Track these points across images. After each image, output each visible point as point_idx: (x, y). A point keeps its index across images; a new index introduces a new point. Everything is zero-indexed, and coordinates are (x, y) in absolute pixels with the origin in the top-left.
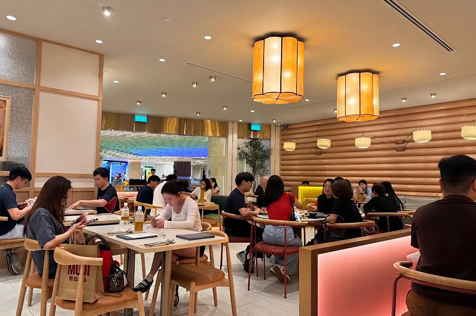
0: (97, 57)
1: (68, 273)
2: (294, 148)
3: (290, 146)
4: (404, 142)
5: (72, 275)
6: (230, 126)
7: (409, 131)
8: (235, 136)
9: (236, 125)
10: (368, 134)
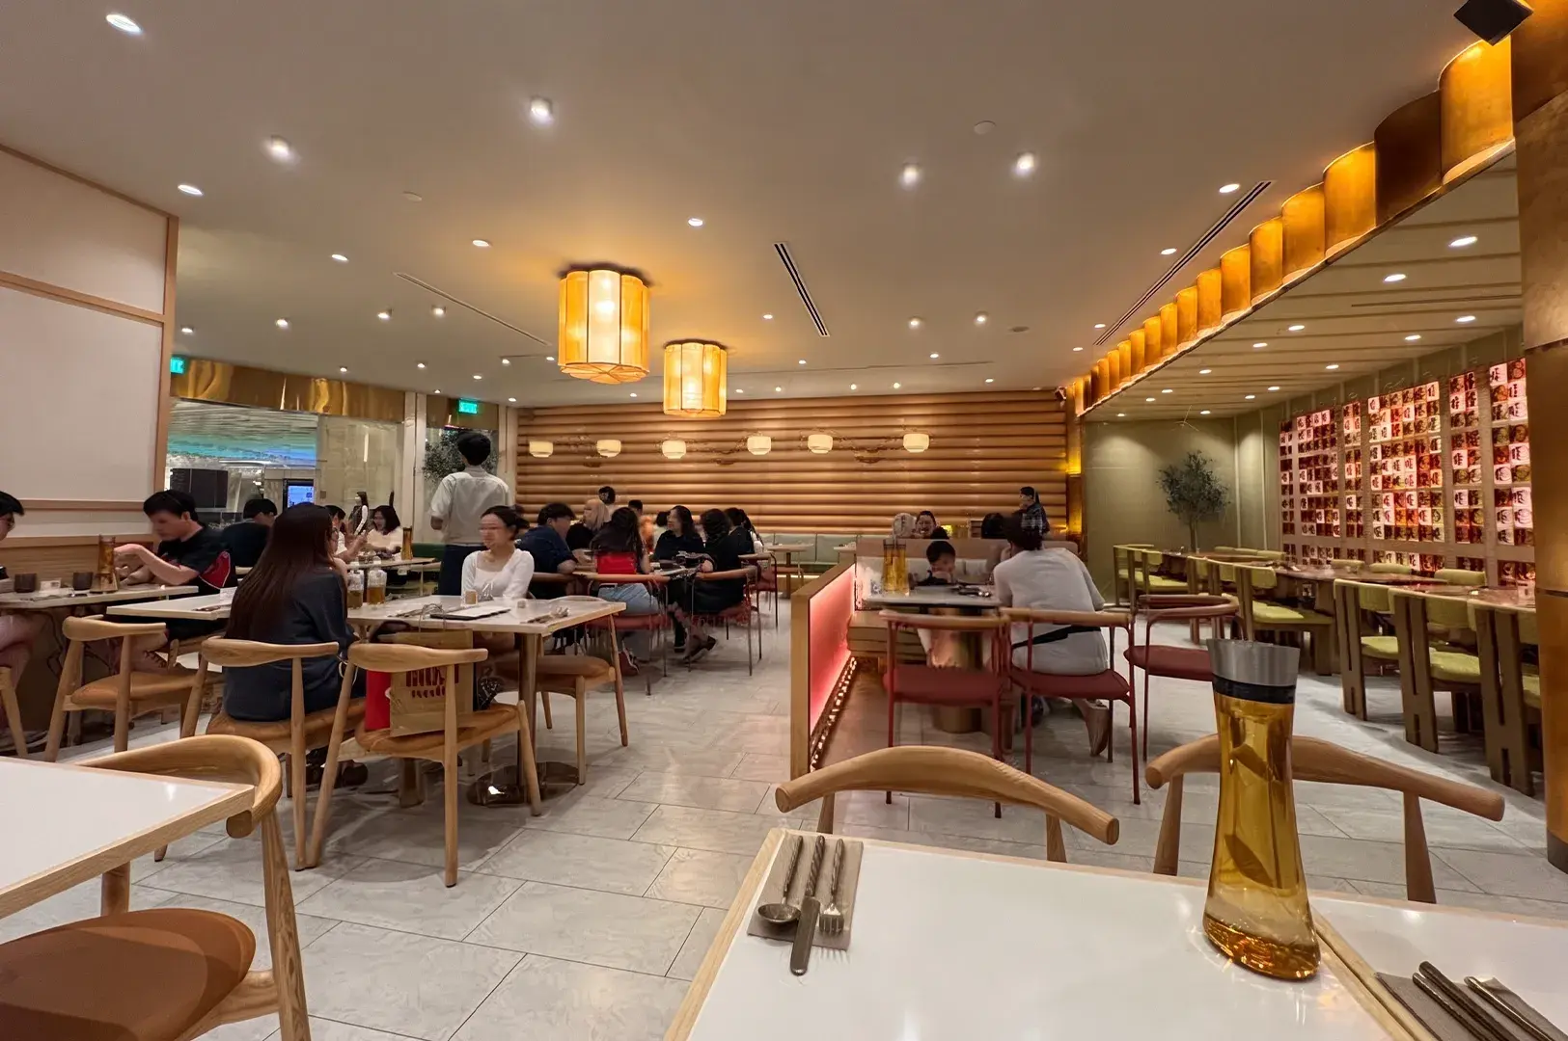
0: (161, 222)
1: (408, 685)
2: (551, 452)
3: (541, 448)
4: (732, 451)
5: (416, 689)
6: (409, 400)
7: (743, 434)
8: (422, 423)
9: (422, 401)
10: (679, 436)
